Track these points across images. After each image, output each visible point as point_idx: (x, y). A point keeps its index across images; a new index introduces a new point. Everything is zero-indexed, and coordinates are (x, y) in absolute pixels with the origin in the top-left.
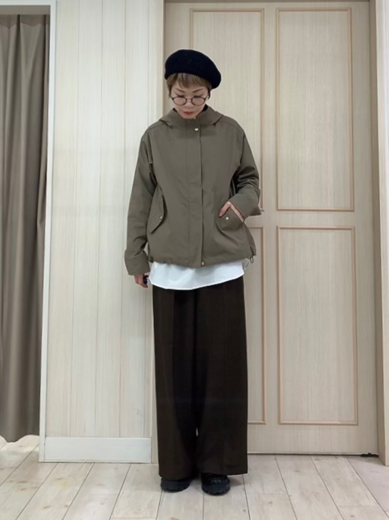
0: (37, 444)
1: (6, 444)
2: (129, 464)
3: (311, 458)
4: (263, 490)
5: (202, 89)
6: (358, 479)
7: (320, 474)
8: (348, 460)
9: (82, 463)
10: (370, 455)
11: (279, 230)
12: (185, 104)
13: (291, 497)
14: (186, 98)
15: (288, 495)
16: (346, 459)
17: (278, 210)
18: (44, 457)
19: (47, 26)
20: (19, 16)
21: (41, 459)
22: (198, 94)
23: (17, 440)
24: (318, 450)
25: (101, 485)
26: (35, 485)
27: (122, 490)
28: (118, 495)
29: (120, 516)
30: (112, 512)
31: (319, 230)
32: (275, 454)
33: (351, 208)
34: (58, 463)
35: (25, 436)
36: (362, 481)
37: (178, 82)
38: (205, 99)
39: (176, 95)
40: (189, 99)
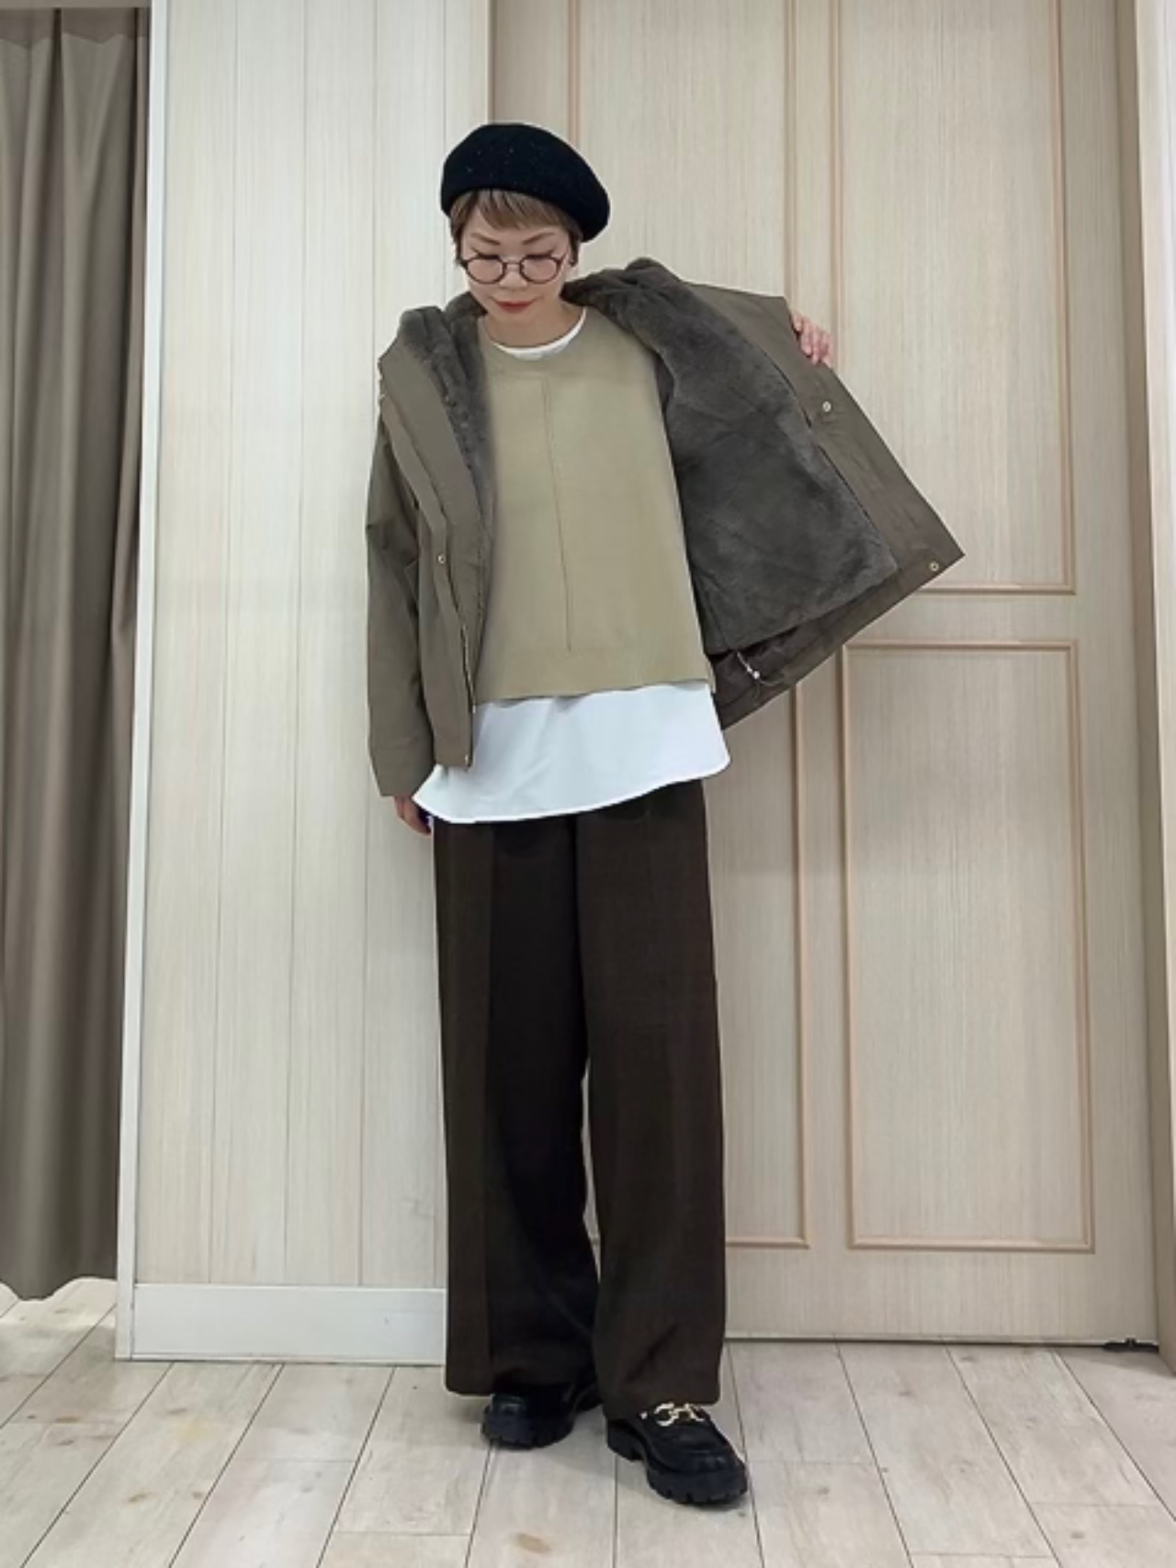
0: (111, 1305)
1: (16, 1302)
2: (390, 1369)
3: (949, 1353)
4: (800, 1450)
5: (551, 234)
6: (1094, 1420)
7: (978, 1404)
8: (1063, 1359)
9: (245, 1362)
10: (1131, 1346)
11: (846, 653)
12: (502, 276)
13: (886, 1475)
14: (505, 260)
15: (878, 1466)
16: (1058, 1359)
18: (133, 1344)
19: (141, 40)
20: (57, 12)
21: (122, 1351)
22: (538, 248)
23: (51, 1294)
24: (969, 1332)
25: (303, 1431)
26: (102, 1429)
27: (367, 1449)
28: (354, 1464)
29: (360, 1526)
30: (337, 1515)
31: (968, 653)
32: (837, 1341)
33: (1066, 583)
34: (173, 1362)
35: (73, 1278)
36: (1106, 1426)
37: (482, 211)
38: (559, 262)
39: (473, 252)
40: (513, 264)
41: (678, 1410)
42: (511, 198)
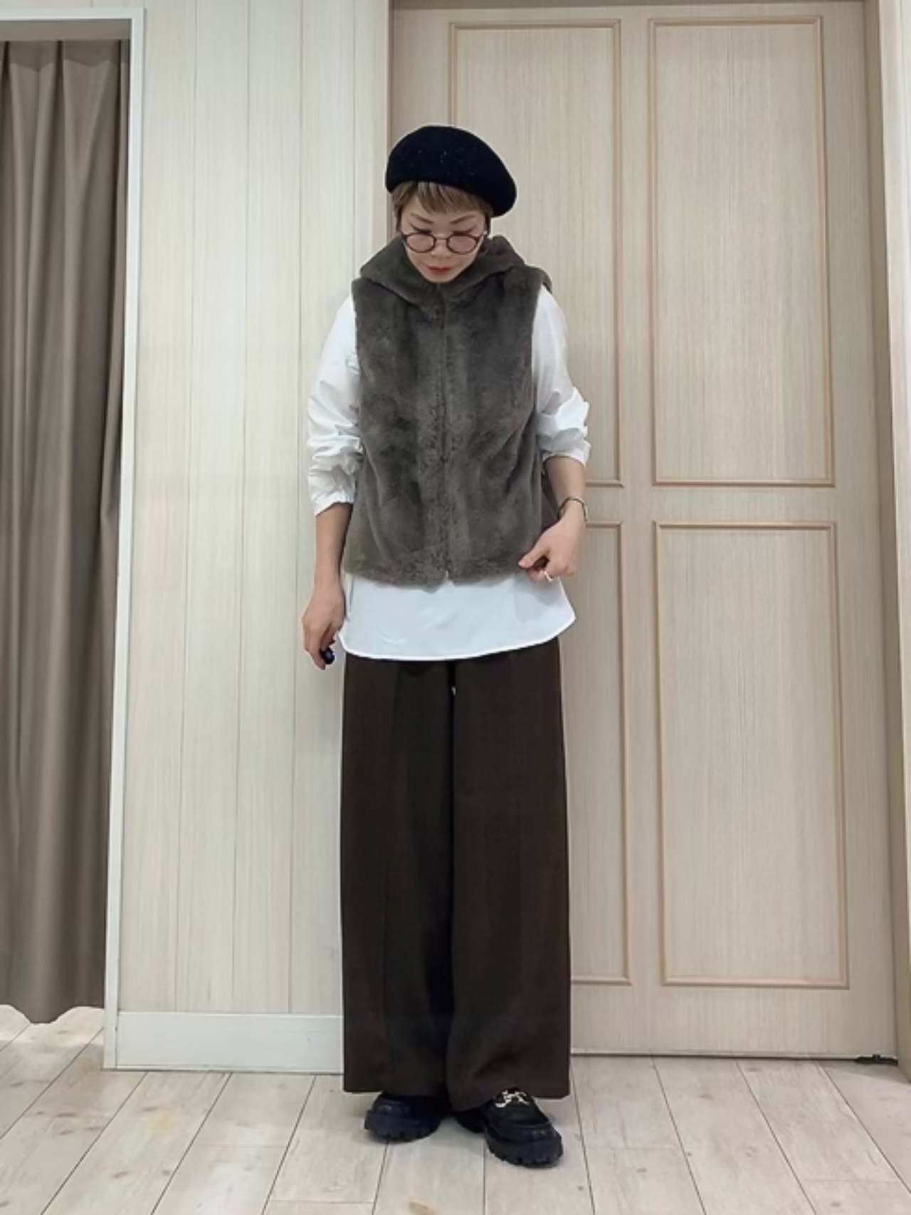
0: (100, 1027)
1: (28, 1026)
2: (313, 1077)
3: (738, 1065)
4: (625, 1139)
5: (473, 216)
6: (850, 1117)
7: (760, 1104)
8: (824, 1070)
9: (201, 1072)
10: (875, 1060)
11: (659, 529)
12: (433, 248)
13: (689, 1158)
14: (435, 236)
15: (683, 1151)
16: (821, 1069)
17: (655, 484)
18: (117, 1058)
19: (123, 65)
20: (60, 44)
21: (109, 1063)
22: (463, 227)
23: (54, 1019)
24: (754, 1048)
25: (246, 1124)
26: (93, 1123)
27: (295, 1137)
28: (285, 1149)
29: (291, 1195)
30: (272, 1188)
31: (753, 532)
32: (652, 1056)
33: (827, 478)
34: (147, 1071)
35: (71, 1007)
36: (858, 1121)
37: (419, 199)
38: (477, 240)
39: (412, 228)
40: (442, 239)
41: (511, 1096)
42: (444, 189)
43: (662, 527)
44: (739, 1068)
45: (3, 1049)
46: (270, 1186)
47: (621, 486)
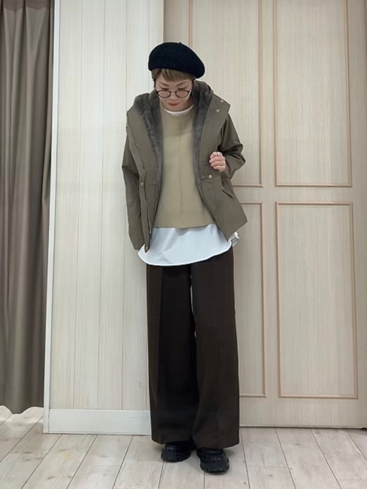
0: (42, 416)
1: (11, 415)
2: (132, 436)
4: (263, 462)
5: (186, 82)
6: (358, 452)
7: (321, 448)
8: (348, 433)
9: (85, 434)
11: (278, 205)
12: (170, 95)
13: (291, 471)
14: (171, 91)
15: (288, 468)
16: (347, 433)
17: (276, 186)
18: (49, 428)
19: (51, 9)
21: (45, 431)
22: (182, 87)
23: (22, 412)
24: (318, 424)
25: (103, 456)
26: (39, 456)
27: (124, 462)
28: (120, 467)
30: (115, 483)
31: (317, 206)
32: (275, 427)
33: (349, 184)
34: (62, 434)
35: (29, 407)
36: (362, 455)
37: (163, 75)
38: (188, 92)
39: (160, 88)
40: (173, 92)
42: (172, 72)
43: (279, 204)
44: (311, 432)
45: (1, 424)
46: (114, 483)
47: (262, 187)
